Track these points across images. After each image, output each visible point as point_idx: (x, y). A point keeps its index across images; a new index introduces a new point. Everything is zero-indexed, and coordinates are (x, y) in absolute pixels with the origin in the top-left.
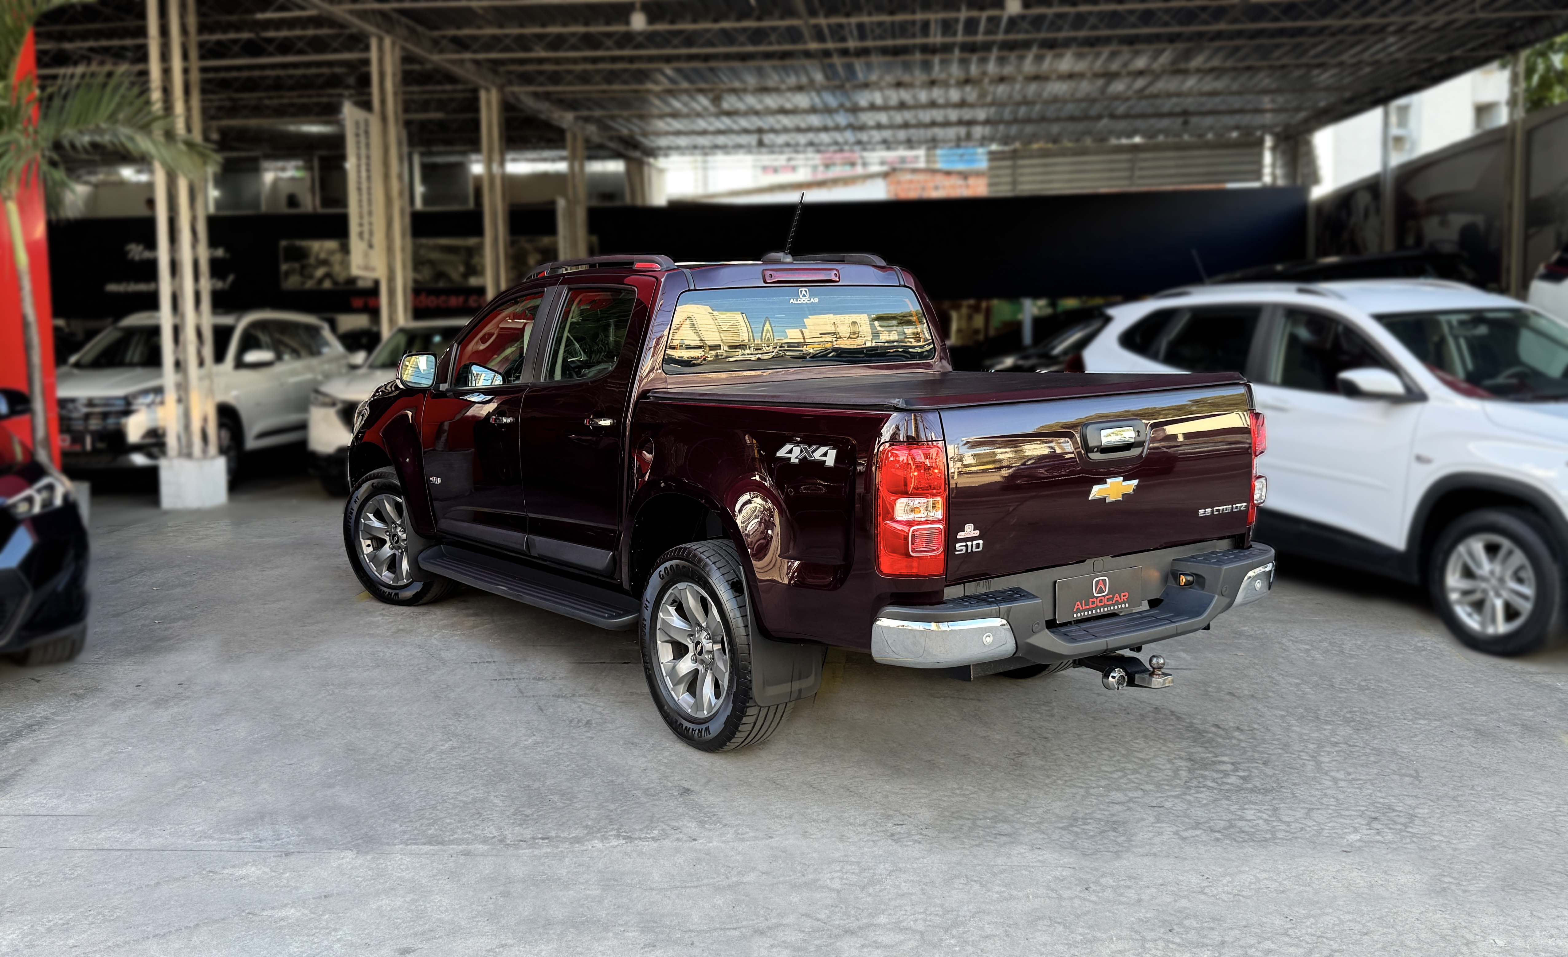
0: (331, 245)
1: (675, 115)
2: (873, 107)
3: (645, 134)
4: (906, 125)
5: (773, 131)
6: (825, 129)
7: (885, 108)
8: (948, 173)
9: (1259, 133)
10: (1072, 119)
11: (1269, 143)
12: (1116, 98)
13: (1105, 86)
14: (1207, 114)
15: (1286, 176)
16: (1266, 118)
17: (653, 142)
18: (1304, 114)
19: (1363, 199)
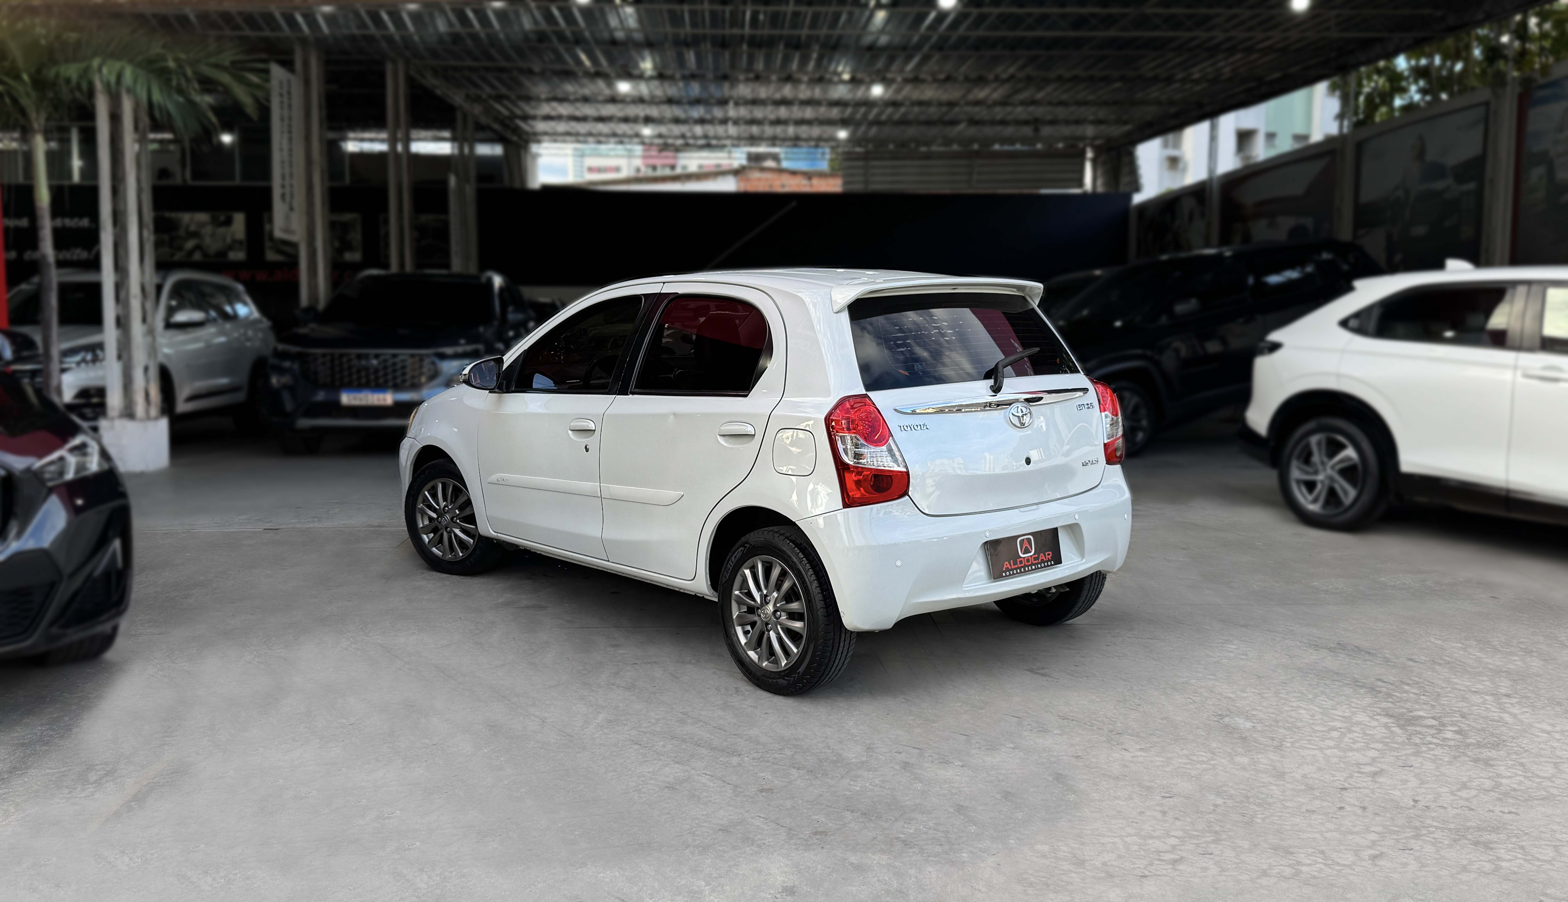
0: (202, 217)
1: (564, 99)
3: (526, 118)
7: (764, 103)
8: (794, 173)
9: (1081, 145)
10: (929, 123)
11: (1090, 154)
12: (977, 103)
13: (969, 91)
14: (1053, 122)
15: (1106, 184)
16: (1090, 131)
17: (532, 127)
18: (1128, 128)
19: (1188, 204)
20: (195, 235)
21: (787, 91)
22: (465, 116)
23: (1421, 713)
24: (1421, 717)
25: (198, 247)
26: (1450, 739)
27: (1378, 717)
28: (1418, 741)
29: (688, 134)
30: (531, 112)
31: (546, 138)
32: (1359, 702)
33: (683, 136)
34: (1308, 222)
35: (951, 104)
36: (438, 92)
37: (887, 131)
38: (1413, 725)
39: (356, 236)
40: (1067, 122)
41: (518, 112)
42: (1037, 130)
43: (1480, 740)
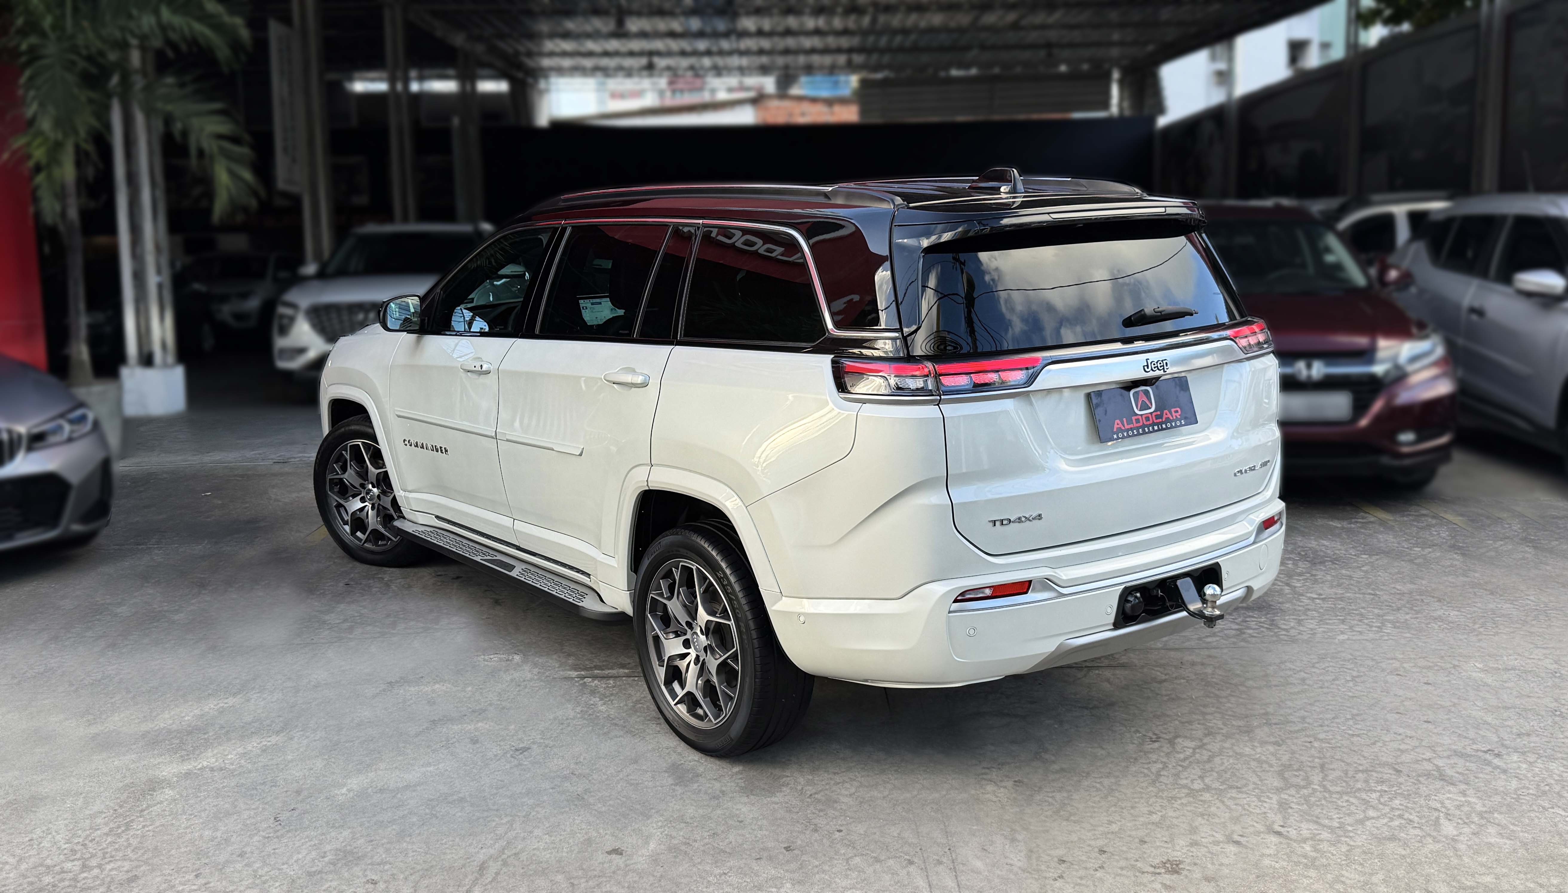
1: (566, 35)
2: (760, 33)
3: (530, 54)
4: (787, 52)
5: (659, 54)
6: (708, 53)
7: (770, 34)
8: (814, 100)
9: (1106, 66)
11: (1116, 75)
12: (988, 28)
13: (978, 17)
14: (1070, 45)
15: (1132, 107)
16: (1116, 52)
17: (538, 63)
18: (1149, 48)
22: (466, 55)
30: (536, 49)
36: (437, 33)
37: (901, 56)
39: (363, 179)
40: (1086, 45)
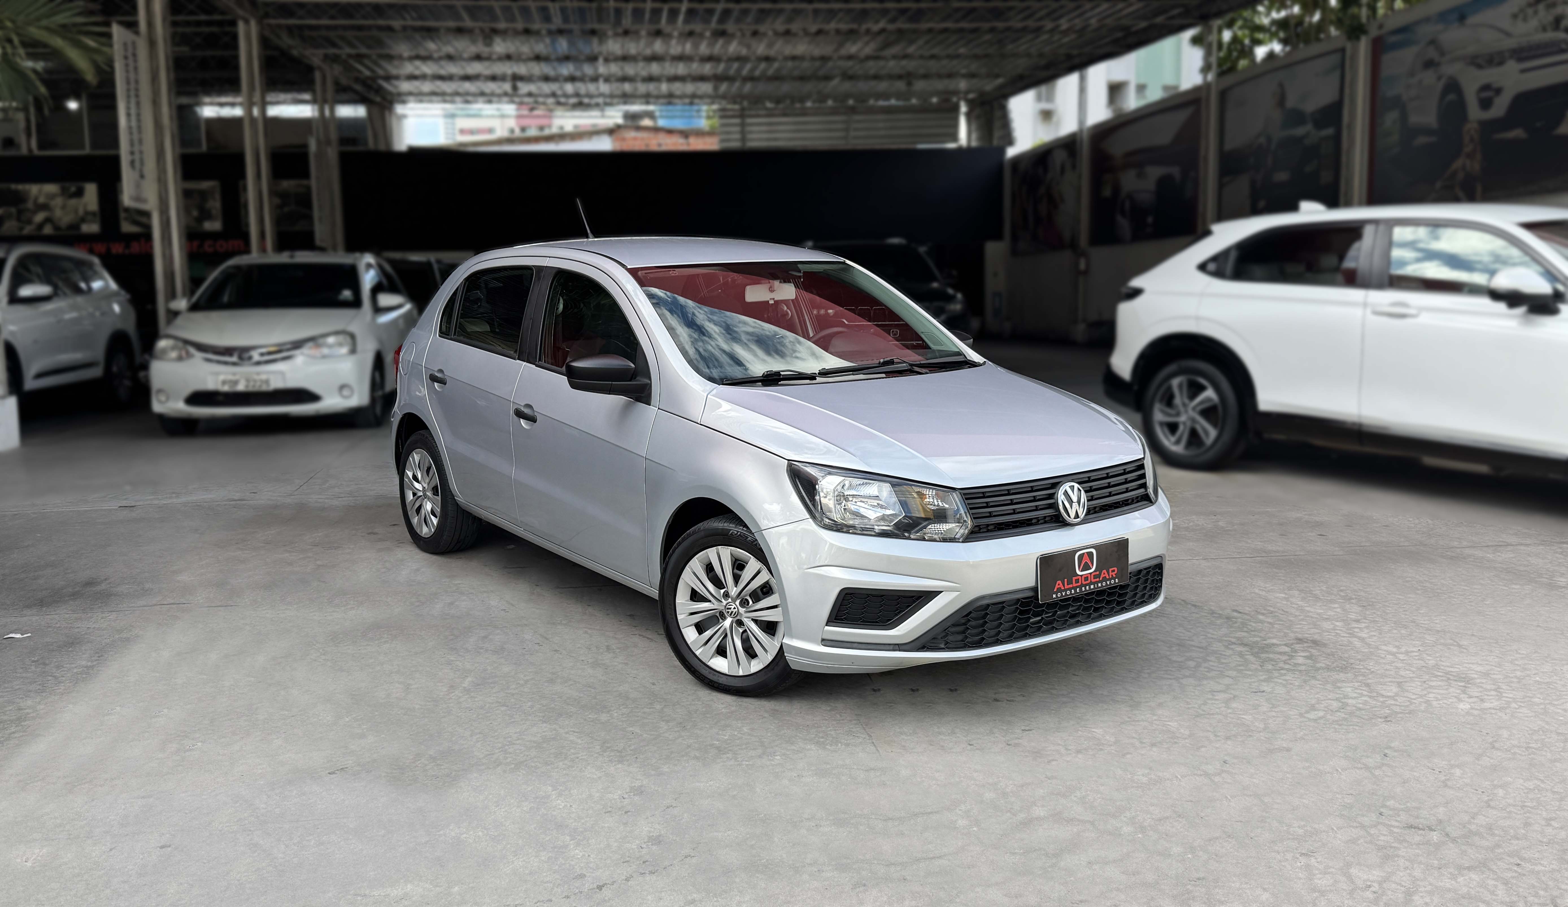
0: (51, 188)
1: (427, 57)
3: (388, 78)
5: (523, 78)
7: (635, 59)
9: (955, 99)
10: (802, 78)
11: (963, 108)
12: (850, 57)
13: (841, 45)
14: (926, 76)
15: (980, 138)
16: (963, 85)
17: (396, 87)
18: (1000, 81)
19: (1060, 157)
20: (45, 207)
21: (658, 46)
22: (324, 78)
23: (1274, 641)
24: (1273, 644)
25: (48, 220)
26: (1301, 665)
27: (1232, 647)
28: (1270, 667)
29: (559, 92)
30: (394, 72)
31: (411, 98)
32: (1215, 633)
33: (554, 95)
34: (1175, 171)
35: (824, 59)
36: (295, 53)
37: (762, 87)
38: (1267, 652)
39: (215, 204)
40: (940, 76)
41: (381, 72)
42: (909, 84)
43: (1330, 664)
